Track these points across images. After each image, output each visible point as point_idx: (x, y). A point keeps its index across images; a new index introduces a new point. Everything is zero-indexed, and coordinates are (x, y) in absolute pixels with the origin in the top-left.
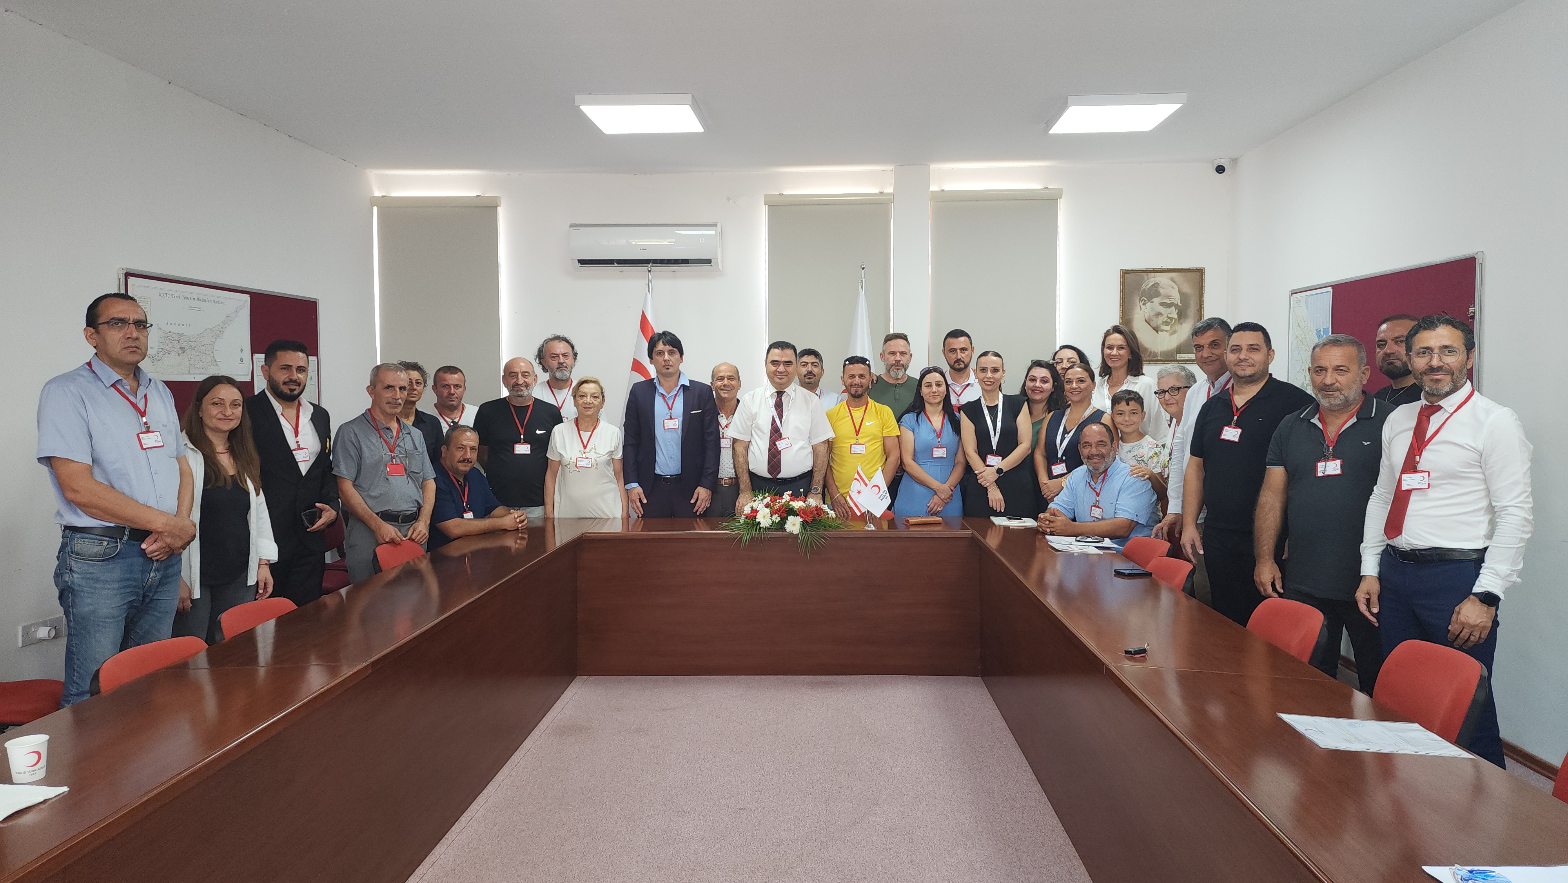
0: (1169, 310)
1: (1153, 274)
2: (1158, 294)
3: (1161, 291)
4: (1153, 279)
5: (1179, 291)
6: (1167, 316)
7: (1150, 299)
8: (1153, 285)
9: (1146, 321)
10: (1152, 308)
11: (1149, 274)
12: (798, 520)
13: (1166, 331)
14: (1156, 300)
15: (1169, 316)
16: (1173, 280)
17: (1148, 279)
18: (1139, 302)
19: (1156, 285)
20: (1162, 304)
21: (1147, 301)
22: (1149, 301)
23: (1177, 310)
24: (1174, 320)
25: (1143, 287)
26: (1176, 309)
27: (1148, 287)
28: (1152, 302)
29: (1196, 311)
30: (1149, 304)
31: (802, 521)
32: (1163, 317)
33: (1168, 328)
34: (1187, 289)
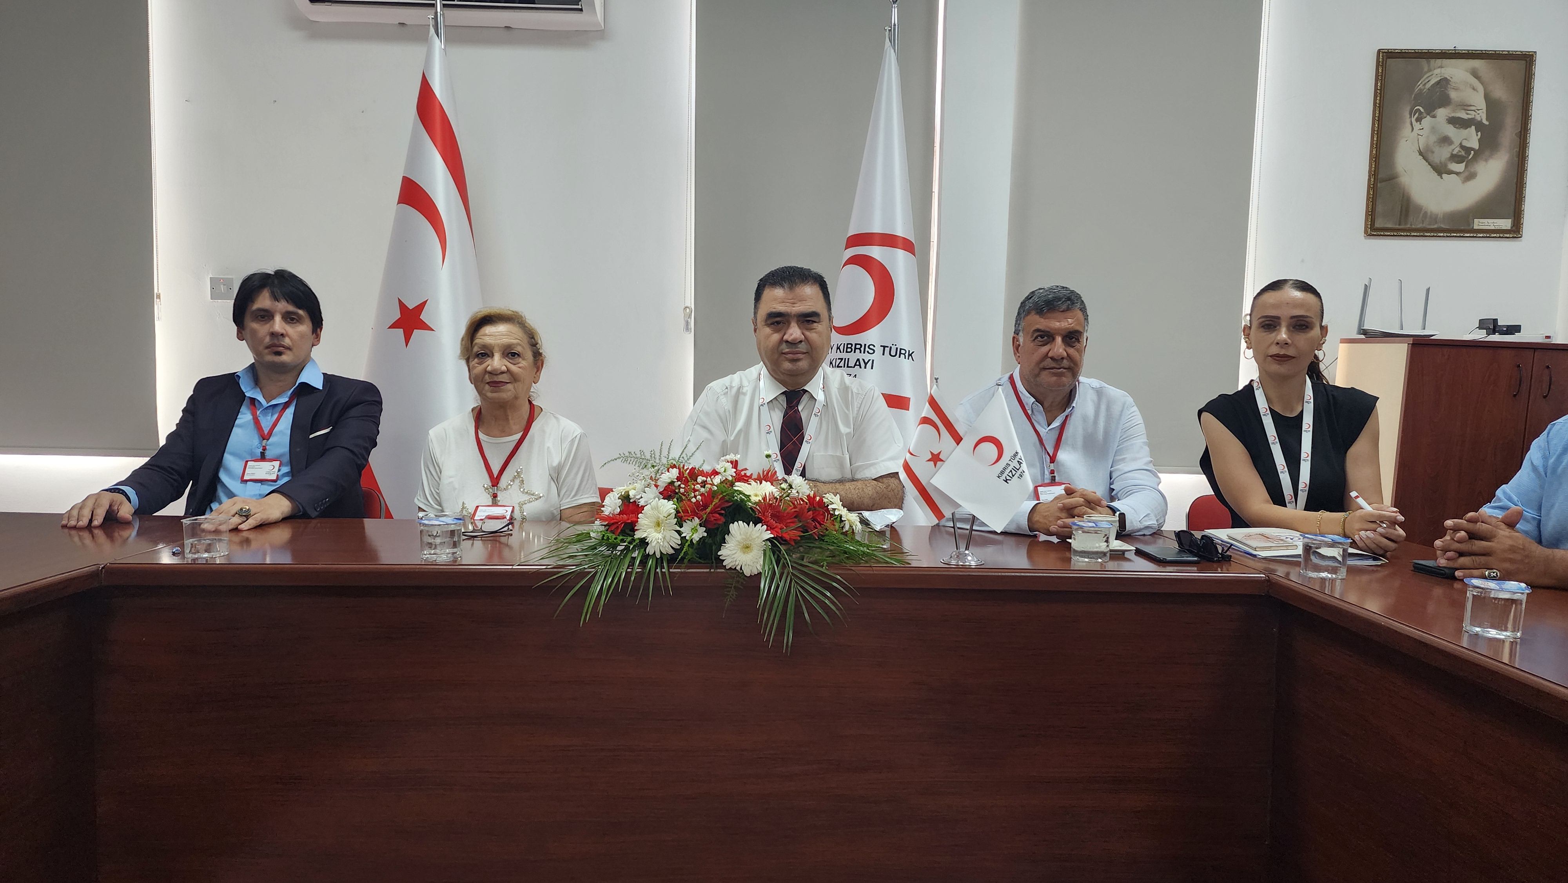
0: (1465, 132)
1: (1439, 62)
2: (1445, 101)
3: (1453, 95)
4: (1437, 71)
5: (1487, 97)
6: (1461, 144)
7: (1430, 110)
8: (1438, 83)
9: (1421, 153)
10: (1433, 128)
11: (1432, 61)
12: (761, 533)
13: (1457, 174)
14: (1442, 113)
15: (1465, 144)
16: (1475, 74)
17: (1430, 70)
18: (1409, 116)
19: (1444, 83)
20: (1453, 121)
21: (1425, 115)
22: (1429, 114)
23: (1479, 134)
24: (1472, 152)
25: (1420, 85)
26: (1477, 132)
27: (1428, 86)
28: (1434, 117)
29: (1514, 135)
30: (1427, 121)
31: (768, 540)
32: (1453, 147)
33: (1459, 168)
34: (1500, 92)
